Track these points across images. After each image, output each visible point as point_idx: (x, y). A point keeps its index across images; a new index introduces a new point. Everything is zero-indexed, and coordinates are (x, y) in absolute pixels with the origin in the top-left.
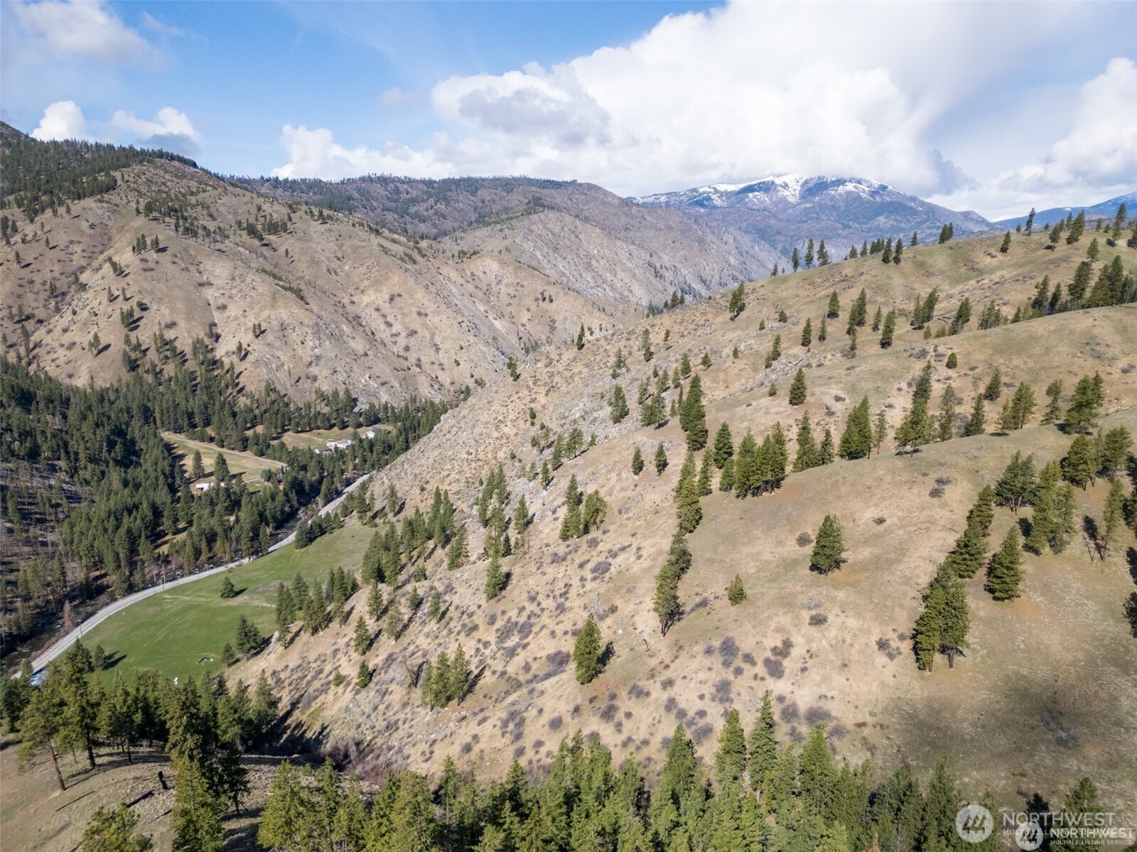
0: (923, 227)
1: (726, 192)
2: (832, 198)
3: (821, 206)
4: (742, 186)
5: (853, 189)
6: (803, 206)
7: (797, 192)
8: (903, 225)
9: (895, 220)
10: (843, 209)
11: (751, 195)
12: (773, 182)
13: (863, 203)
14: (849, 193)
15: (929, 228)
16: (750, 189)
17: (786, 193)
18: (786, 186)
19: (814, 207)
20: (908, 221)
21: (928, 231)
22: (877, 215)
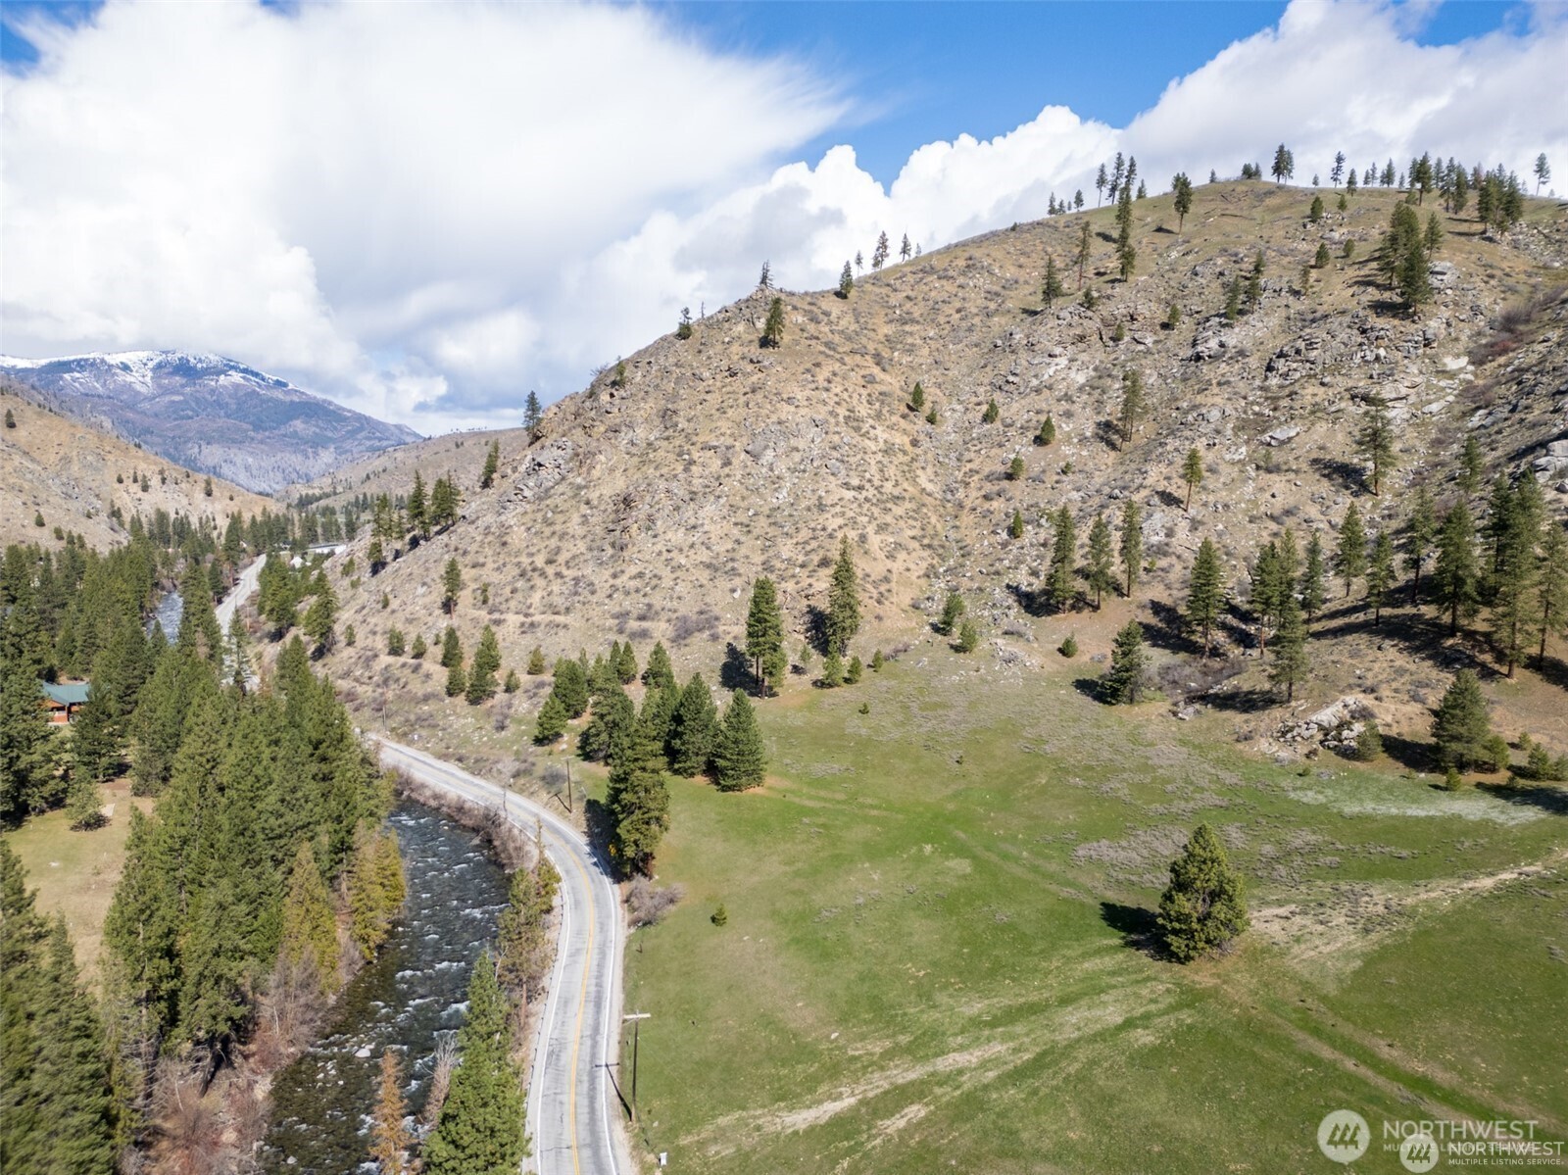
0: (359, 436)
1: (13, 367)
2: (213, 391)
3: (197, 401)
4: (44, 362)
5: (242, 381)
6: (167, 398)
7: (148, 379)
8: (330, 434)
9: (317, 426)
10: (234, 407)
11: (67, 376)
12: (103, 361)
13: (263, 401)
14: (237, 386)
15: (368, 438)
16: (64, 367)
17: (129, 379)
18: (126, 368)
19: (186, 402)
20: (335, 428)
21: (368, 443)
22: (291, 419)
